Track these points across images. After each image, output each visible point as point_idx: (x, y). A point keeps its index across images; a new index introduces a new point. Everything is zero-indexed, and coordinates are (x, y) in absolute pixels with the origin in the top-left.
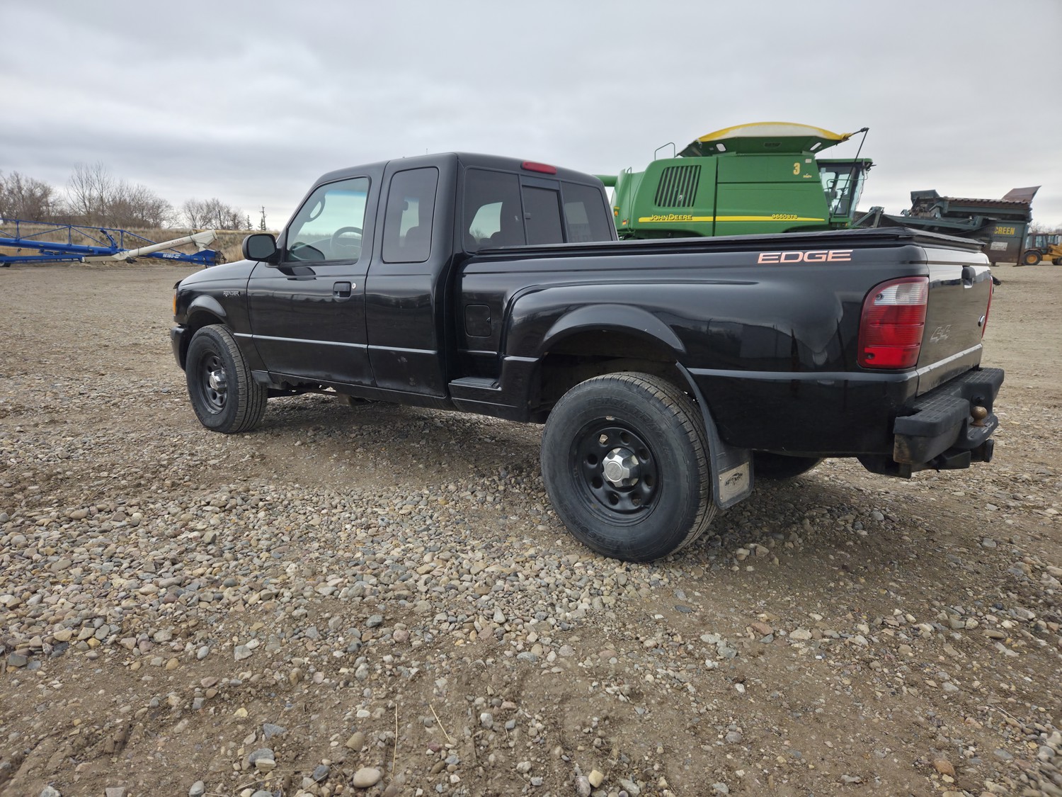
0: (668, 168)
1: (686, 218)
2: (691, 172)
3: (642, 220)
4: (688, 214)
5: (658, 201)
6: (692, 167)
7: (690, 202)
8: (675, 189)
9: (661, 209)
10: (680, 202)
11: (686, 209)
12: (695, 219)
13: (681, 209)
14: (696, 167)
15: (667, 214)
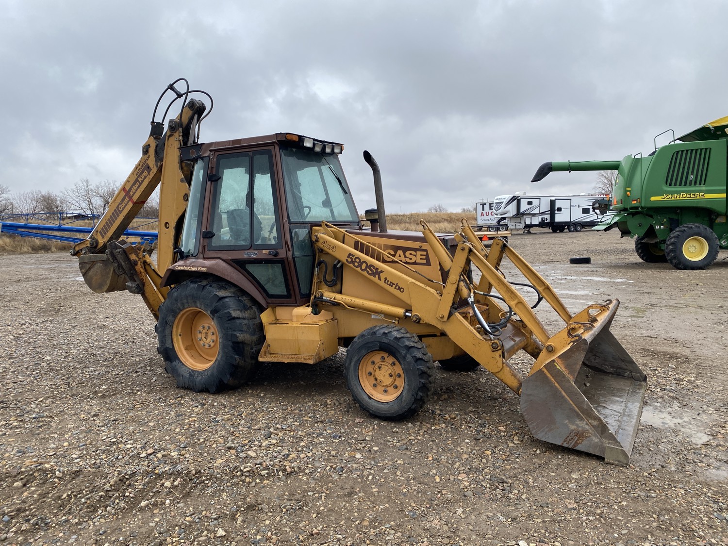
0: (678, 152)
1: (699, 196)
2: (700, 155)
3: (653, 199)
4: (700, 192)
5: (669, 182)
6: (701, 150)
7: (701, 180)
8: (686, 170)
9: (672, 189)
10: (691, 181)
11: (697, 188)
12: (707, 196)
13: (693, 188)
14: (706, 149)
15: (679, 193)
